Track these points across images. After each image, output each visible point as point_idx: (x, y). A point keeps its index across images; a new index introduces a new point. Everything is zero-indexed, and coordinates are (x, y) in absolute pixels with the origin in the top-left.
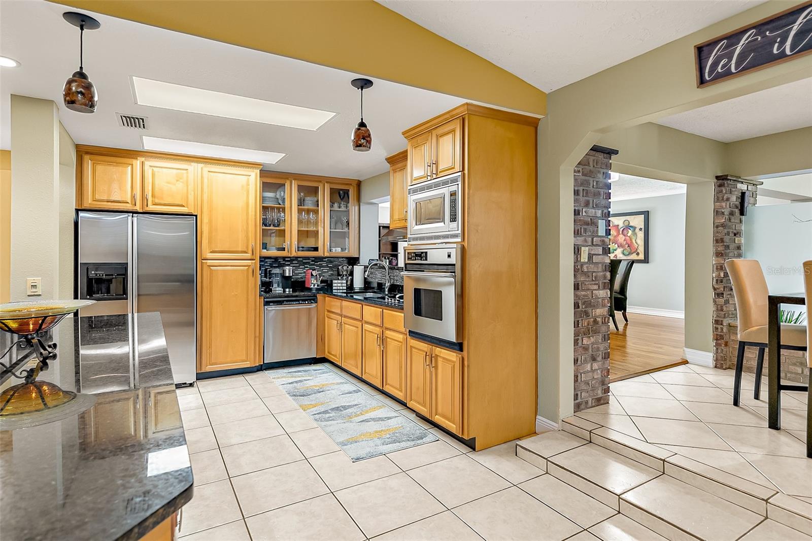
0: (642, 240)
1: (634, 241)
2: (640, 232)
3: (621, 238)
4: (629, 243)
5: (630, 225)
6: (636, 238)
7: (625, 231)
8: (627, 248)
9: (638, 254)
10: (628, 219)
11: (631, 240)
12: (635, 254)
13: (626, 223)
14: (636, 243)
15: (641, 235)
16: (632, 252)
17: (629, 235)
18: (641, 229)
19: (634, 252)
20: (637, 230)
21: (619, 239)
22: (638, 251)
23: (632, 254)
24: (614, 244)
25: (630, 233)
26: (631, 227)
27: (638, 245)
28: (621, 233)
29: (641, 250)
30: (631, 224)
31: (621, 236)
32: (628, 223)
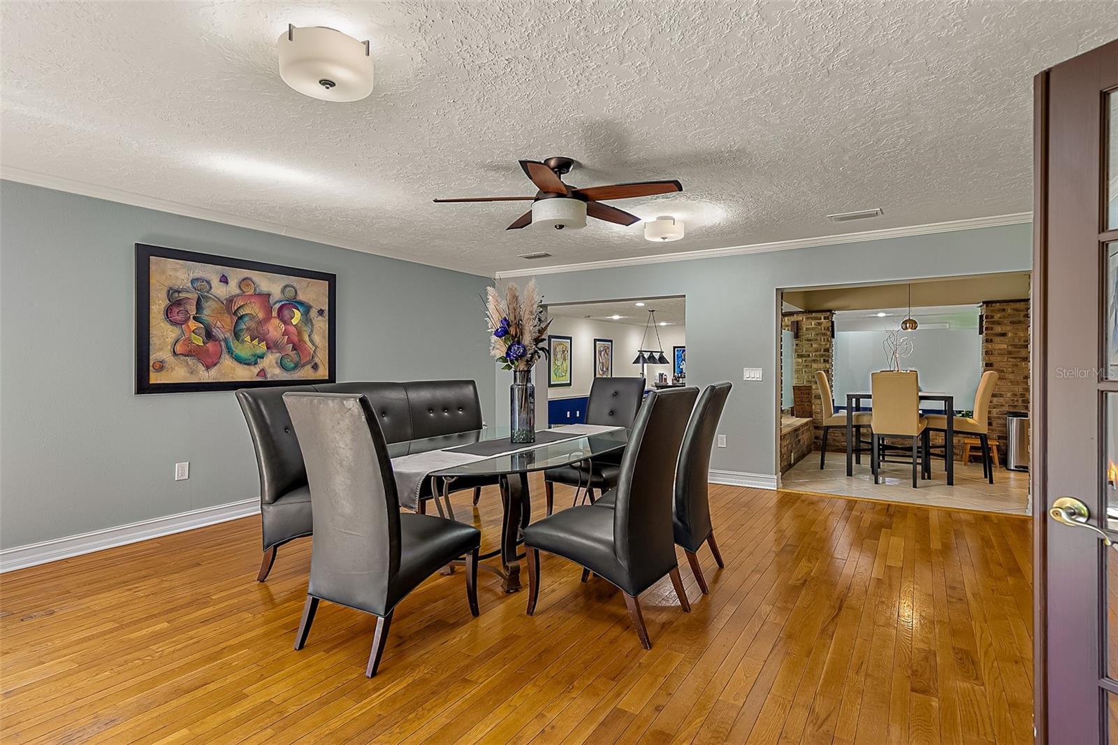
0: (324, 337)
1: (306, 338)
2: (320, 318)
3: (275, 329)
4: (295, 339)
5: (298, 298)
6: (312, 331)
7: (286, 313)
8: (291, 353)
9: (315, 367)
10: (295, 285)
11: (300, 333)
12: (309, 367)
13: (290, 293)
14: (311, 341)
15: (321, 324)
16: (302, 362)
17: (294, 321)
18: (321, 312)
19: (308, 363)
20: (313, 313)
21: (271, 329)
22: (316, 360)
23: (303, 366)
24: (255, 342)
25: (297, 317)
26: (301, 303)
27: (316, 347)
28: (274, 314)
29: (322, 357)
30: (301, 297)
31: (276, 322)
32: (293, 294)
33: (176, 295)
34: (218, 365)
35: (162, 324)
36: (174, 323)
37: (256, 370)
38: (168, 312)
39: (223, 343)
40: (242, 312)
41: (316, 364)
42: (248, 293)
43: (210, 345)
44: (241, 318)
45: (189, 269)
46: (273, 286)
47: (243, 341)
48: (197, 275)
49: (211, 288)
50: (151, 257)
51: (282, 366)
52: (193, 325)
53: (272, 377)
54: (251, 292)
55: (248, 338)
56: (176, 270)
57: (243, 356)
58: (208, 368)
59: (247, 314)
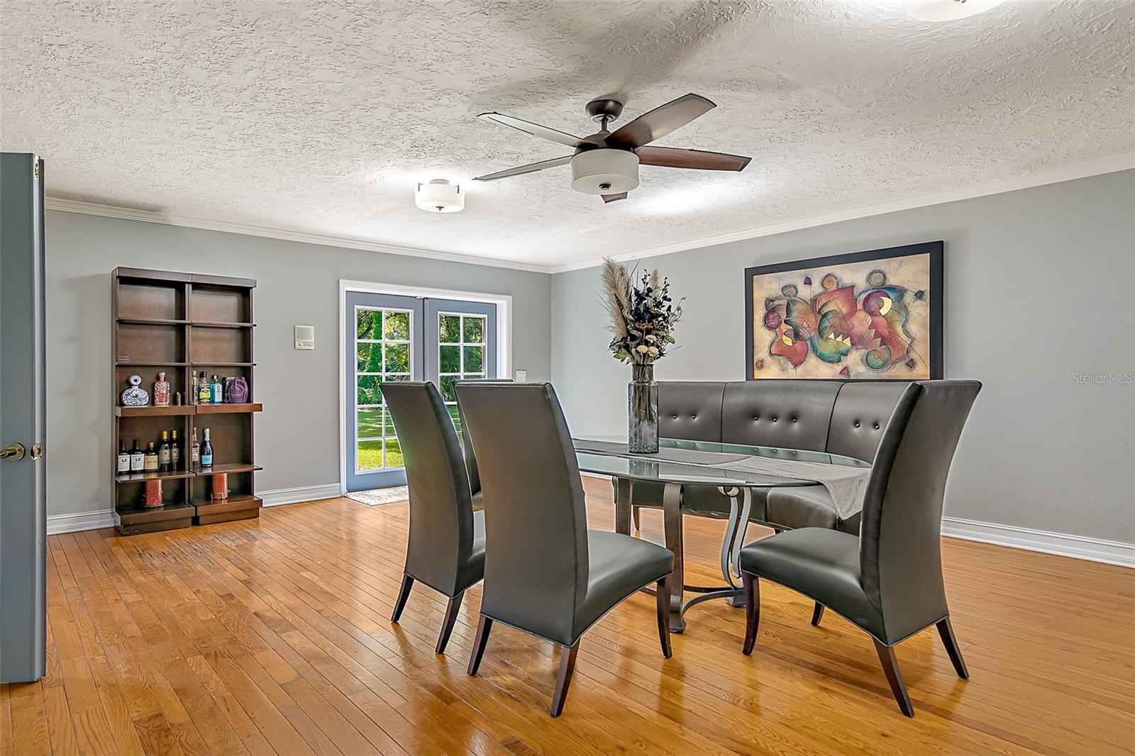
0: (923, 326)
1: (899, 329)
2: (919, 302)
3: (861, 322)
4: (885, 331)
5: (888, 283)
6: (907, 320)
7: (873, 302)
8: (879, 349)
9: (911, 364)
10: (882, 268)
11: (890, 324)
12: (903, 363)
13: (877, 280)
14: (906, 332)
15: (920, 311)
16: (894, 358)
17: (884, 311)
18: (919, 295)
19: (901, 359)
20: (909, 298)
21: (856, 323)
22: (913, 355)
23: (894, 363)
24: (840, 339)
25: (887, 305)
26: (892, 288)
27: (913, 339)
28: (860, 306)
29: (922, 351)
30: (892, 281)
31: (861, 315)
32: (882, 279)
33: (771, 303)
34: (804, 363)
35: (762, 330)
36: (770, 328)
37: (839, 368)
38: (766, 318)
39: (809, 343)
40: (825, 310)
41: (912, 360)
42: (831, 290)
43: (798, 345)
44: (824, 316)
45: (780, 279)
46: (856, 276)
47: (827, 339)
48: (786, 283)
49: (797, 292)
50: (754, 277)
51: (867, 363)
52: (784, 327)
53: (856, 375)
54: (834, 288)
55: (832, 336)
56: (770, 282)
57: (827, 354)
58: (796, 366)
59: (830, 311)
